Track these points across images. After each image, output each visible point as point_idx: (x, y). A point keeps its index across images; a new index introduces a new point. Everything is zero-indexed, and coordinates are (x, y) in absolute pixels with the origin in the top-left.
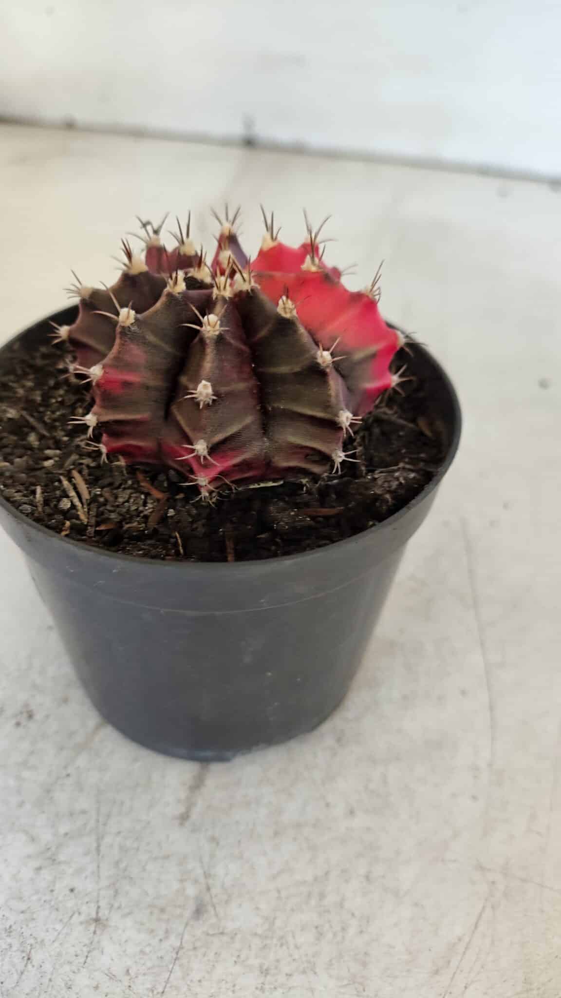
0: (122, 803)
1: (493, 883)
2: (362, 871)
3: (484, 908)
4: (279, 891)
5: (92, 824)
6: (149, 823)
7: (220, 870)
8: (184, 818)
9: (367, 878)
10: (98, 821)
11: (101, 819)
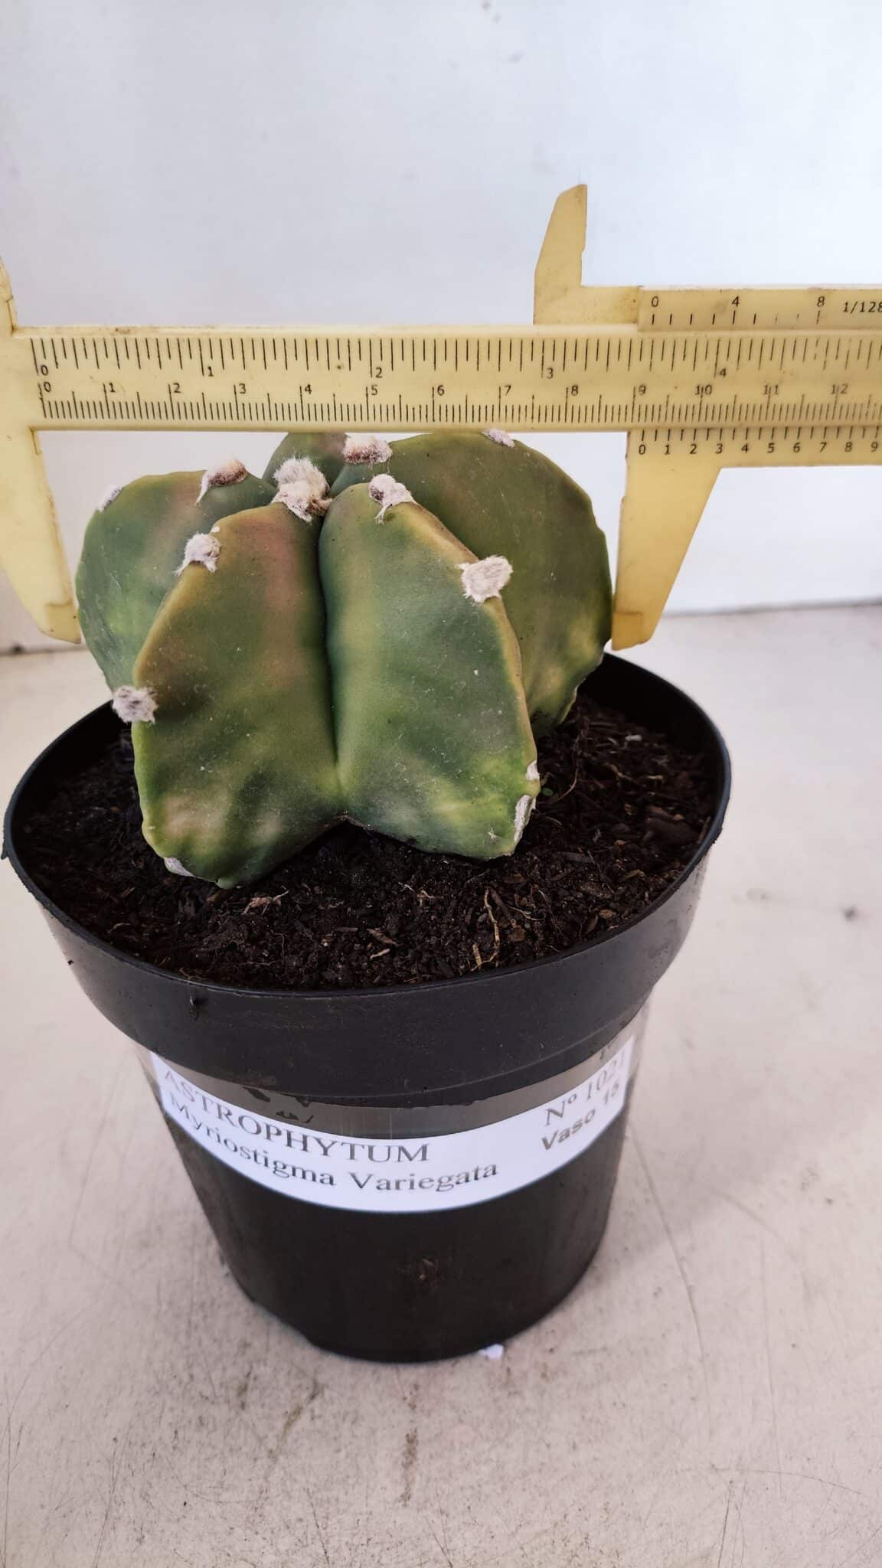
0: (337, 1500)
1: (731, 1482)
2: (600, 1505)
3: (728, 1509)
4: (522, 1548)
5: (312, 1529)
6: (371, 1513)
7: (457, 1542)
8: (406, 1497)
9: (606, 1509)
10: (318, 1527)
11: (320, 1525)
